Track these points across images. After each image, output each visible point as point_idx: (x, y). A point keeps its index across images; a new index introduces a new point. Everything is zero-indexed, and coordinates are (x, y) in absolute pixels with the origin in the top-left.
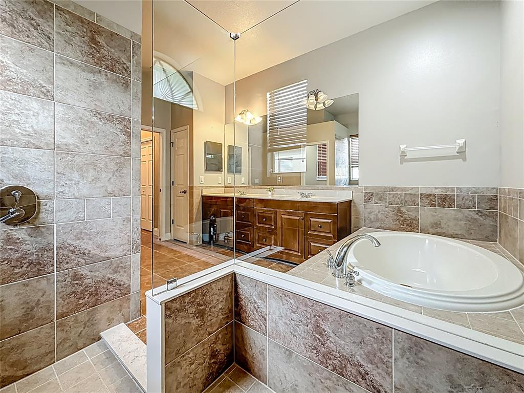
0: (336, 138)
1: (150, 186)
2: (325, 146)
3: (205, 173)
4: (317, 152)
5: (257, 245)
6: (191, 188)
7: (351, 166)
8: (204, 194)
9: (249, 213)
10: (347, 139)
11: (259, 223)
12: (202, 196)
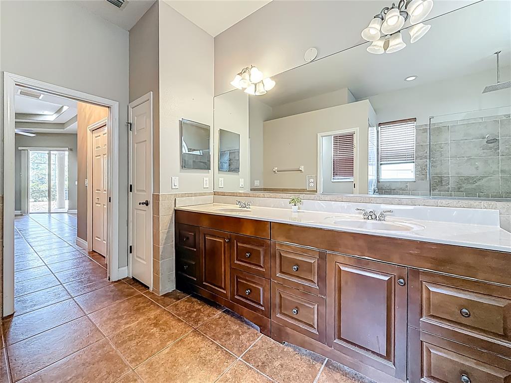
0: (370, 126)
1: (105, 191)
2: (350, 136)
3: (180, 172)
4: (333, 146)
5: (278, 315)
6: (156, 198)
7: (380, 163)
8: (179, 206)
9: (261, 249)
10: (375, 128)
11: (281, 272)
12: (175, 210)
